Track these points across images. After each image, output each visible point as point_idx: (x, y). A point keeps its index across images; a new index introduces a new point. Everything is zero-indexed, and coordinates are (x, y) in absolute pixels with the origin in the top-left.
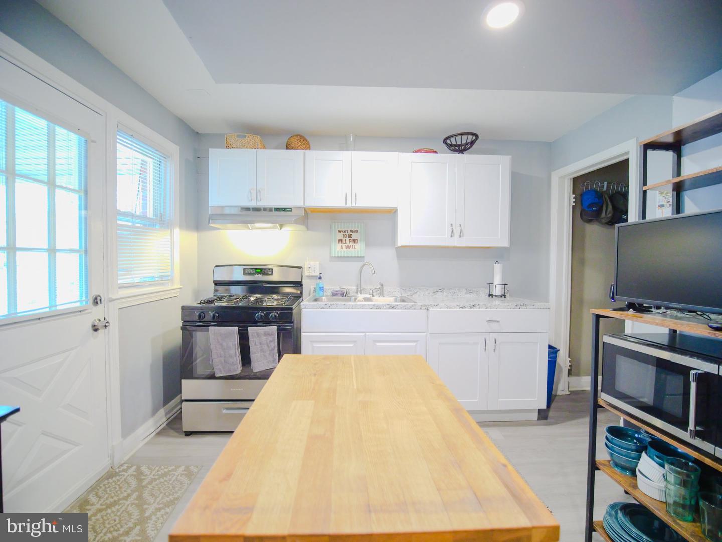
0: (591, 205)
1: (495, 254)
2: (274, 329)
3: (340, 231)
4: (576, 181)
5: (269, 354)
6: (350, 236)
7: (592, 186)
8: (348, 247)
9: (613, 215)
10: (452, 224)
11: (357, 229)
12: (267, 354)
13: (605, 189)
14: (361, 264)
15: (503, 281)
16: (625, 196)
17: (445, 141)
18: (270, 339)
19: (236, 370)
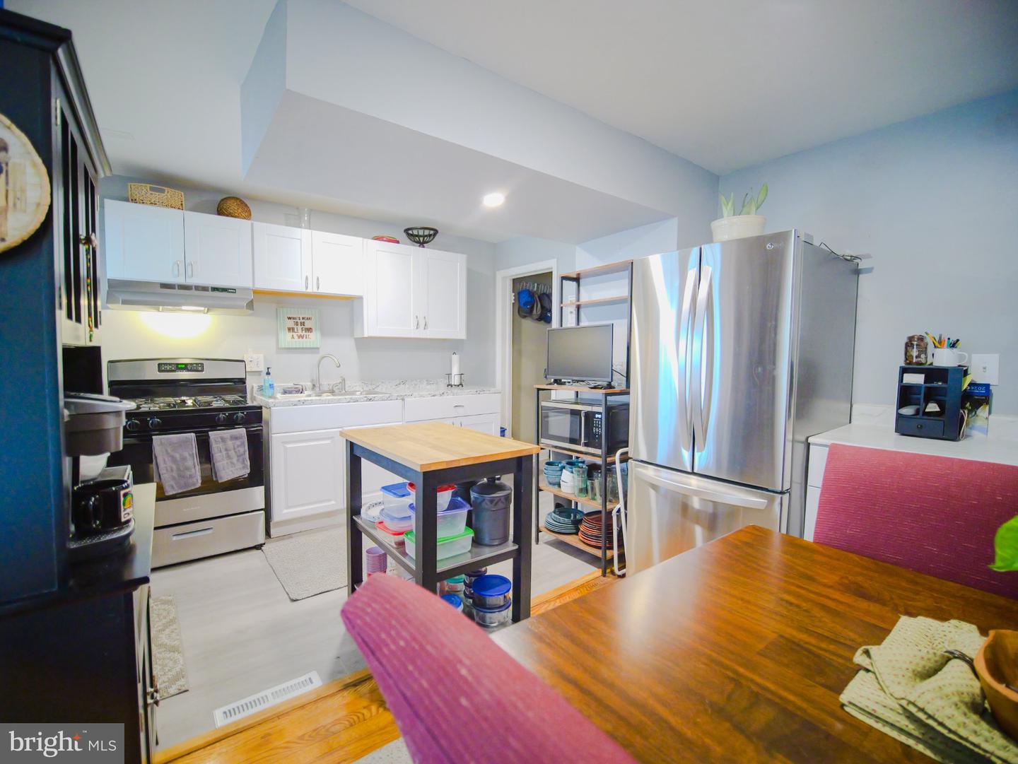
0: (526, 304)
1: (452, 346)
2: (242, 431)
3: (289, 318)
4: (516, 281)
5: (238, 460)
6: (303, 324)
7: (526, 286)
8: (300, 337)
9: (542, 312)
10: (417, 317)
11: (310, 316)
12: (235, 460)
13: (535, 289)
14: (317, 357)
15: (460, 371)
16: (549, 296)
17: (406, 231)
18: (238, 442)
19: (194, 484)
